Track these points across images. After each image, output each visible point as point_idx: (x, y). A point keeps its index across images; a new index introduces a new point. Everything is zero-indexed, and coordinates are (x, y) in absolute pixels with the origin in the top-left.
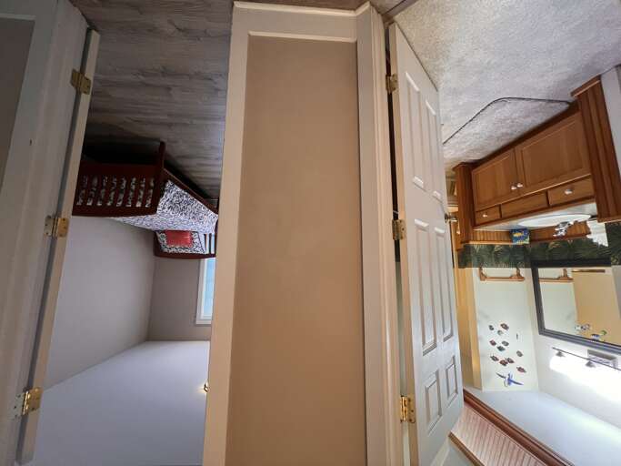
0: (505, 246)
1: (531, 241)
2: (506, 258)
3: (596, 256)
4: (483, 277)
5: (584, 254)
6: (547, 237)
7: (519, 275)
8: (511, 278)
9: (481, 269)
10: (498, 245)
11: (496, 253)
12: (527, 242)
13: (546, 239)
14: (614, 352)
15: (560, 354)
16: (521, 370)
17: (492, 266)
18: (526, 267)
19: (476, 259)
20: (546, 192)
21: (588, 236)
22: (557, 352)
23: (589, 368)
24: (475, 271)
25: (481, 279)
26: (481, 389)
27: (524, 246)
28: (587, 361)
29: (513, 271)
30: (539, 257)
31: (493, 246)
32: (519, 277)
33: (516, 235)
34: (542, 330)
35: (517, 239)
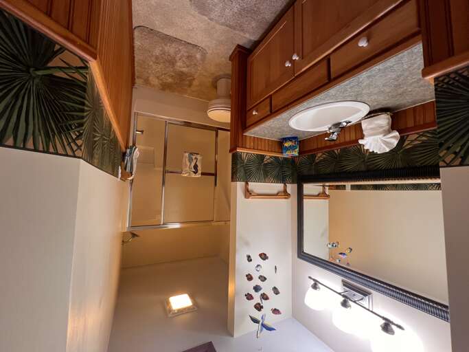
0: (275, 157)
1: (300, 153)
2: (274, 173)
3: (363, 168)
4: (248, 193)
5: (350, 167)
6: (315, 147)
7: (285, 191)
8: (277, 195)
9: (247, 184)
10: (268, 155)
11: (266, 165)
12: (296, 153)
13: (314, 150)
14: (369, 286)
15: (315, 287)
16: (276, 311)
17: (259, 180)
18: (293, 183)
19: (243, 171)
20: (328, 58)
21: (361, 142)
22: (313, 282)
23: (343, 308)
24: (240, 185)
25: (246, 197)
26: (232, 336)
27: (293, 158)
28: (342, 299)
29: (280, 186)
30: (305, 171)
31: (263, 157)
32: (285, 194)
33: (287, 144)
34: (301, 254)
35: (287, 149)
